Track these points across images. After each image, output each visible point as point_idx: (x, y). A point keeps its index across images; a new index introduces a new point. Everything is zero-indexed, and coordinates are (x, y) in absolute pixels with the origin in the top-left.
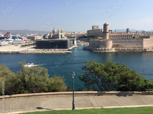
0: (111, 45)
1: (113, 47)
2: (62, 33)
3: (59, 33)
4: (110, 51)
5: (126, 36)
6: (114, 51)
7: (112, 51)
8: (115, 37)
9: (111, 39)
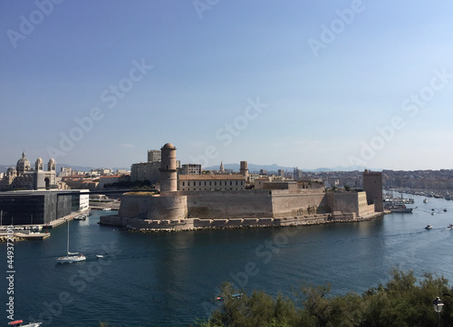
0: (183, 210)
1: (189, 216)
2: (49, 170)
3: (40, 171)
4: (178, 228)
5: (228, 183)
6: (191, 227)
7: (185, 228)
8: (197, 184)
9: (186, 190)
